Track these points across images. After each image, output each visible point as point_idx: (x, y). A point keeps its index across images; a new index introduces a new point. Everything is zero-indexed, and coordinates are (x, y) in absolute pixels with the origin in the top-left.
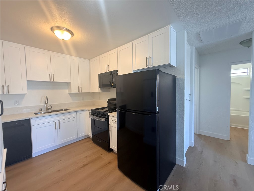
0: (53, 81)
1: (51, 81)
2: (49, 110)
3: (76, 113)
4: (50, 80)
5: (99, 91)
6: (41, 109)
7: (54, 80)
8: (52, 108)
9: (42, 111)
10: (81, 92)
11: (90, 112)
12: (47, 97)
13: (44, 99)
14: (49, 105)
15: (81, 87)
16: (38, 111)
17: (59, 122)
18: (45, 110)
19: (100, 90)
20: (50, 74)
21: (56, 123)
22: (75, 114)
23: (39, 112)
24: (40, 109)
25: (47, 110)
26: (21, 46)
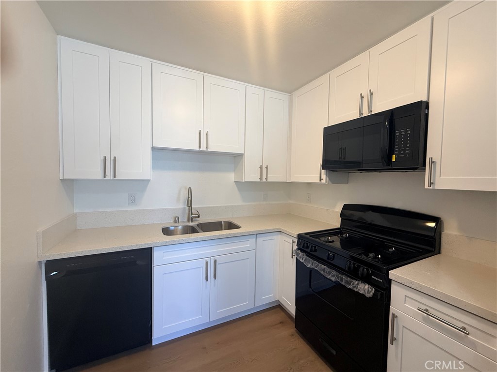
0: (206, 150)
1: (201, 149)
2: (192, 221)
3: (255, 239)
4: (200, 147)
5: (321, 179)
6: (178, 218)
7: (207, 148)
8: (199, 217)
9: (178, 222)
10: (266, 179)
11: (296, 240)
12: (190, 190)
13: (185, 194)
14: (195, 208)
15: (267, 168)
16: (172, 221)
17: (215, 261)
18: (186, 220)
19: (324, 177)
20: (200, 131)
21: (207, 263)
22: (252, 240)
23: (173, 225)
24: (175, 218)
25: (189, 221)
26: (145, 62)
